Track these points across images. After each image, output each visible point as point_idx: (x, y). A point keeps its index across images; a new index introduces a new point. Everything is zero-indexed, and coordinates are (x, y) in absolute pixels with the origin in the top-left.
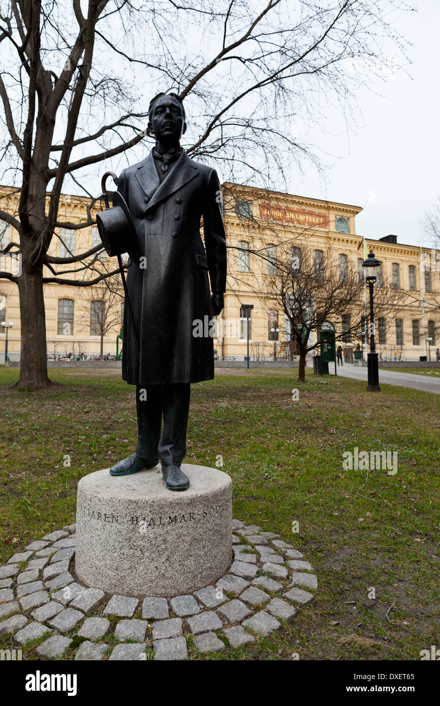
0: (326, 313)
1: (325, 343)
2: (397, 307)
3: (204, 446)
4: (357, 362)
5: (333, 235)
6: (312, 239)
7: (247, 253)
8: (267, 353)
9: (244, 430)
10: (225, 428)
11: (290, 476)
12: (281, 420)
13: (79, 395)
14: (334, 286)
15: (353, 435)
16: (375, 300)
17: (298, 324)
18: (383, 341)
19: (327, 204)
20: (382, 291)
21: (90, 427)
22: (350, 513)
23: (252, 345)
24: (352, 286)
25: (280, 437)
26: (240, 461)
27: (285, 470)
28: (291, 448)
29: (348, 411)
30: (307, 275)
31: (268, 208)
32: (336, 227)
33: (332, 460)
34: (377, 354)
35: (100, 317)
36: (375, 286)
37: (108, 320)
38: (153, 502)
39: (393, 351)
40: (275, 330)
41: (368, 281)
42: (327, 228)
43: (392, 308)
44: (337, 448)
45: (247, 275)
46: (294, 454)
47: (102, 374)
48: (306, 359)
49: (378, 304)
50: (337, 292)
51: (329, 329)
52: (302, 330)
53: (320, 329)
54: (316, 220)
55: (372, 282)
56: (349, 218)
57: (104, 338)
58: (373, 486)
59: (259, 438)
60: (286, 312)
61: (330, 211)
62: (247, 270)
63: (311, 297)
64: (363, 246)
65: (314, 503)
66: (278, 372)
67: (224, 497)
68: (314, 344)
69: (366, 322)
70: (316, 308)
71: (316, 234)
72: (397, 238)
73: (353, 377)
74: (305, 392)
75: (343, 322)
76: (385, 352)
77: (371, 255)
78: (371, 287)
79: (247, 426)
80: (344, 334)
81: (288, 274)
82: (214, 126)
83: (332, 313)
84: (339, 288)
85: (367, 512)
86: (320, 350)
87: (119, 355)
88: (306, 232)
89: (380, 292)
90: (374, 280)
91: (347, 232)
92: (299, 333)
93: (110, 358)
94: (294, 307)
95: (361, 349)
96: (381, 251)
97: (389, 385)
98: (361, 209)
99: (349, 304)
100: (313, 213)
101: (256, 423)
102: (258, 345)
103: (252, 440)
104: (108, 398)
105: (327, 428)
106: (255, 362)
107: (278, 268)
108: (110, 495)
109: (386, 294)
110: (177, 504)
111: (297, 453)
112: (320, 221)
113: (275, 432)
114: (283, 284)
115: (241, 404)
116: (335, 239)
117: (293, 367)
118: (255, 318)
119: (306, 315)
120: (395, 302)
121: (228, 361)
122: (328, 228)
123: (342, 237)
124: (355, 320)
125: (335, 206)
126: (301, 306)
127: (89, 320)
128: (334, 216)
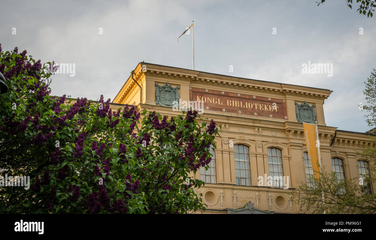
5: (293, 127)
19: (282, 87)
31: (203, 94)
32: (297, 117)
42: (284, 118)
54: (270, 108)
56: (314, 106)
61: (287, 96)
98: (329, 92)
100: (264, 100)
122: (286, 117)
125: (293, 90)
128: (293, 102)
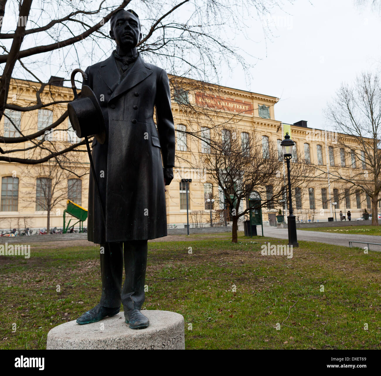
0: (253, 184)
1: (253, 209)
2: (308, 179)
3: (154, 301)
4: (280, 225)
5: (257, 120)
6: (240, 123)
7: (185, 134)
8: (204, 220)
9: (188, 285)
10: (171, 285)
11: (229, 317)
12: (220, 274)
13: (29, 266)
14: (259, 162)
15: (278, 281)
16: (292, 173)
17: (230, 195)
18: (299, 206)
19: (252, 95)
20: (296, 166)
21: (43, 294)
22: (278, 338)
23: (191, 214)
24: (273, 162)
25: (219, 288)
26: (187, 310)
27: (225, 313)
28: (229, 295)
29: (274, 264)
30: (237, 153)
31: (203, 96)
32: (259, 114)
33: (262, 302)
34: (295, 217)
35: (47, 193)
36: (291, 161)
37: (56, 195)
38: (120, 339)
39: (308, 215)
40: (211, 200)
41: (285, 158)
42: (251, 114)
43: (305, 180)
44: (266, 293)
45: (186, 154)
46: (231, 300)
47: (50, 246)
48: (238, 224)
49: (294, 176)
50: (261, 166)
51: (256, 197)
52: (234, 200)
53: (249, 197)
54: (243, 108)
55: (289, 158)
56: (269, 107)
57: (51, 213)
58: (294, 318)
59: (202, 290)
60: (220, 184)
61: (254, 100)
62: (185, 149)
63: (240, 172)
64: (281, 129)
65: (249, 335)
66: (214, 236)
67: (178, 331)
68: (244, 211)
69: (285, 191)
70: (245, 180)
71: (243, 119)
72: (307, 123)
73: (277, 237)
74: (238, 251)
75: (268, 192)
76: (301, 216)
77: (287, 137)
78: (288, 162)
79: (191, 281)
80: (268, 201)
81: (221, 152)
82: (156, 27)
83: (258, 184)
84: (262, 164)
85: (290, 336)
86: (249, 216)
87: (66, 228)
88: (235, 118)
89: (295, 167)
90: (290, 157)
91: (268, 118)
92: (231, 202)
93: (56, 231)
94: (226, 180)
95: (282, 214)
96: (295, 133)
97: (305, 241)
98: (278, 99)
99: (271, 177)
100: (240, 102)
101: (198, 279)
102: (197, 214)
103: (196, 292)
104: (59, 267)
105: (257, 278)
106: (194, 229)
107: (213, 147)
108: (81, 339)
109: (300, 168)
110: (141, 339)
111: (233, 299)
112: (246, 108)
113: (215, 284)
114: (217, 161)
115: (184, 264)
116: (258, 123)
117: (227, 232)
118: (193, 190)
119: (237, 186)
120: (307, 175)
121: (170, 229)
122: (252, 114)
123: (264, 121)
124: (277, 189)
125: (258, 97)
126: (232, 179)
127: (35, 196)
128: (257, 104)
